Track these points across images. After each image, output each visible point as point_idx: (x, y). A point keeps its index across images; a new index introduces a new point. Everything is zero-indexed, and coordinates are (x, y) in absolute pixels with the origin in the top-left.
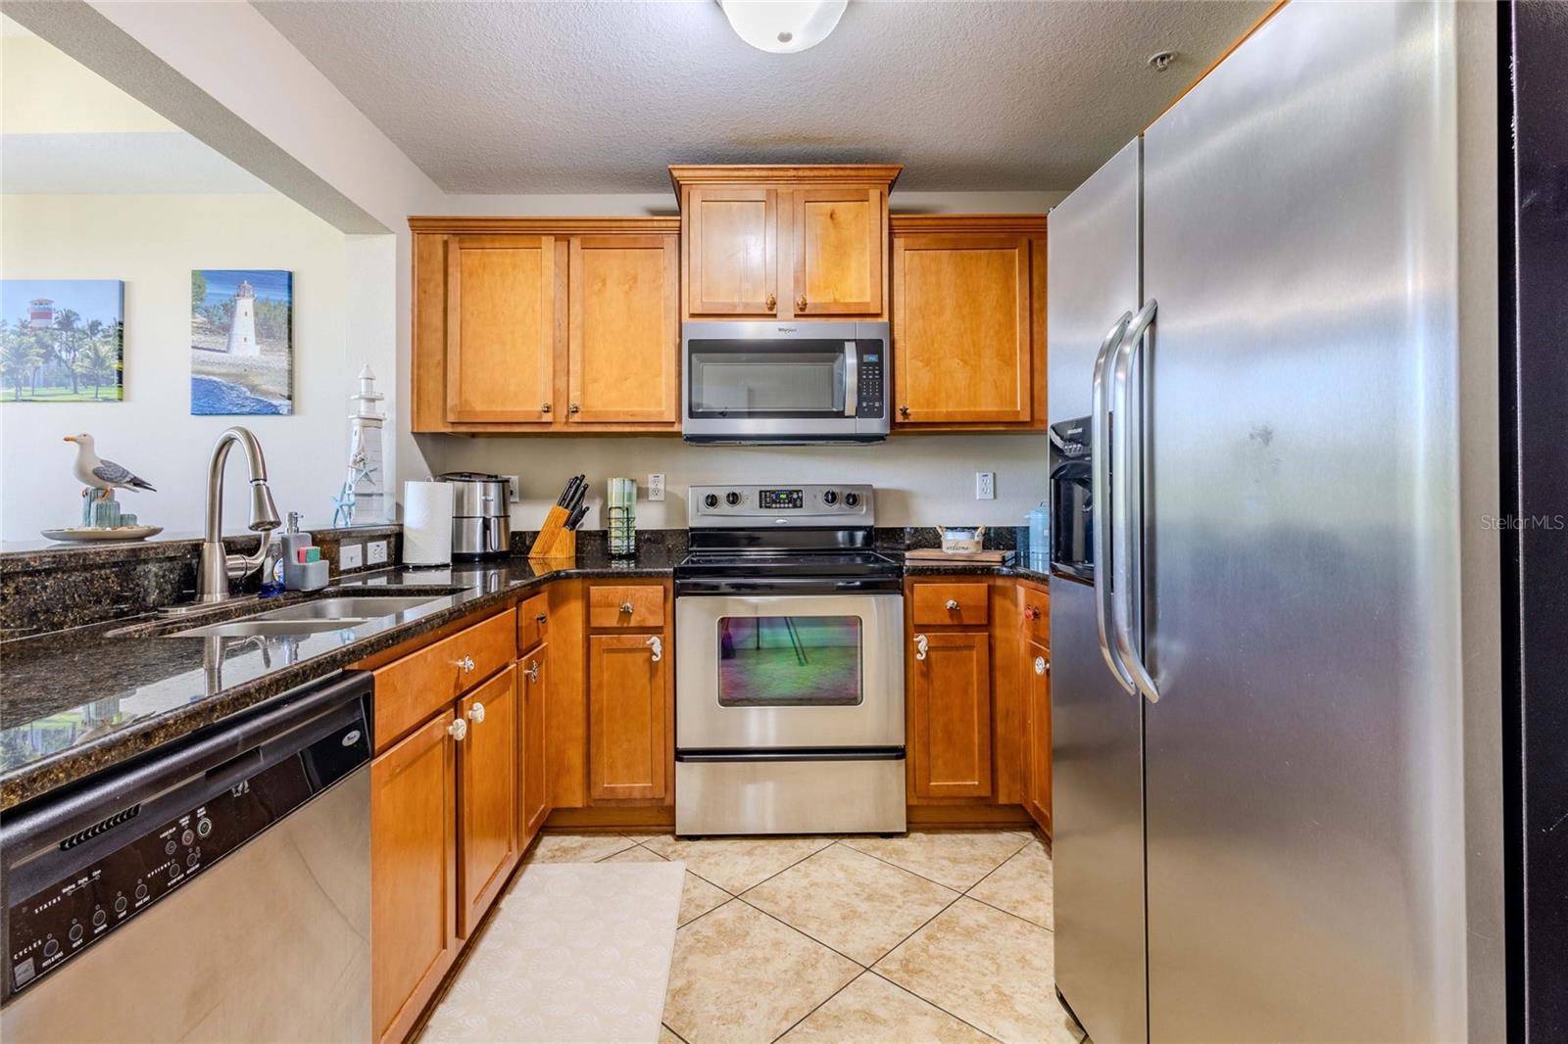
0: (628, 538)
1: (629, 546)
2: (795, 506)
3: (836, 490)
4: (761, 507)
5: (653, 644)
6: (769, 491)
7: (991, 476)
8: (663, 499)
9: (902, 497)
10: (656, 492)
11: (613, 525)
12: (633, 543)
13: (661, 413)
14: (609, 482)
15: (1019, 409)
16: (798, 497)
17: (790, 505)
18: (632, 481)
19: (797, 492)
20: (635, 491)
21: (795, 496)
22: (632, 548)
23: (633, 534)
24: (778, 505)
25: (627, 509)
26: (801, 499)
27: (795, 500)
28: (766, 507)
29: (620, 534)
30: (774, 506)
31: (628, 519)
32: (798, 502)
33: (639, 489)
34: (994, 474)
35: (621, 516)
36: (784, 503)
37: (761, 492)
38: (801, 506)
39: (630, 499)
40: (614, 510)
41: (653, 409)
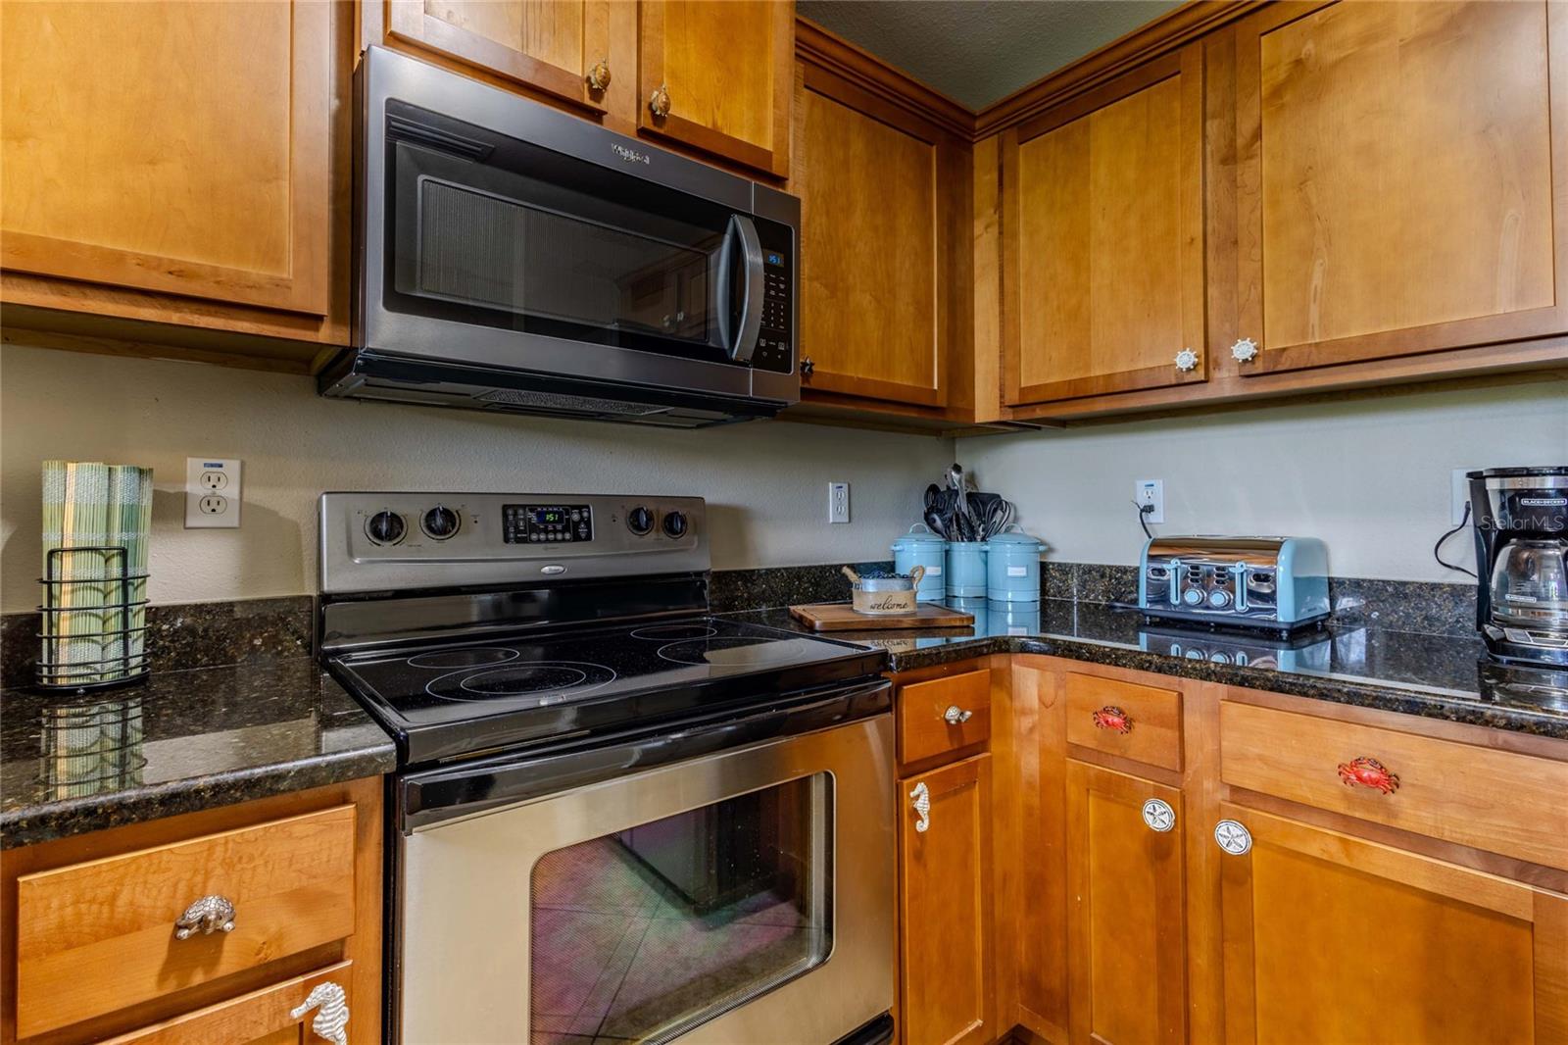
0: (125, 635)
1: (126, 661)
2: (576, 538)
3: (650, 506)
4: (506, 540)
5: (314, 1011)
6: (524, 507)
7: (845, 486)
8: (236, 524)
9: (736, 519)
10: (212, 504)
11: (66, 601)
12: (137, 647)
13: (280, 285)
14: (51, 474)
15: (936, 387)
16: (582, 518)
17: (568, 536)
18: (141, 472)
19: (580, 508)
20: (147, 502)
21: (576, 517)
22: (133, 662)
23: (138, 621)
24: (542, 537)
25: (123, 553)
26: (588, 524)
27: (576, 524)
28: (519, 541)
29: (94, 626)
30: (534, 537)
31: (125, 582)
32: (582, 530)
33: (158, 497)
34: (849, 486)
35: (99, 574)
36: (555, 531)
37: (505, 508)
38: (588, 538)
39: (131, 521)
40: (68, 559)
41: (256, 271)
